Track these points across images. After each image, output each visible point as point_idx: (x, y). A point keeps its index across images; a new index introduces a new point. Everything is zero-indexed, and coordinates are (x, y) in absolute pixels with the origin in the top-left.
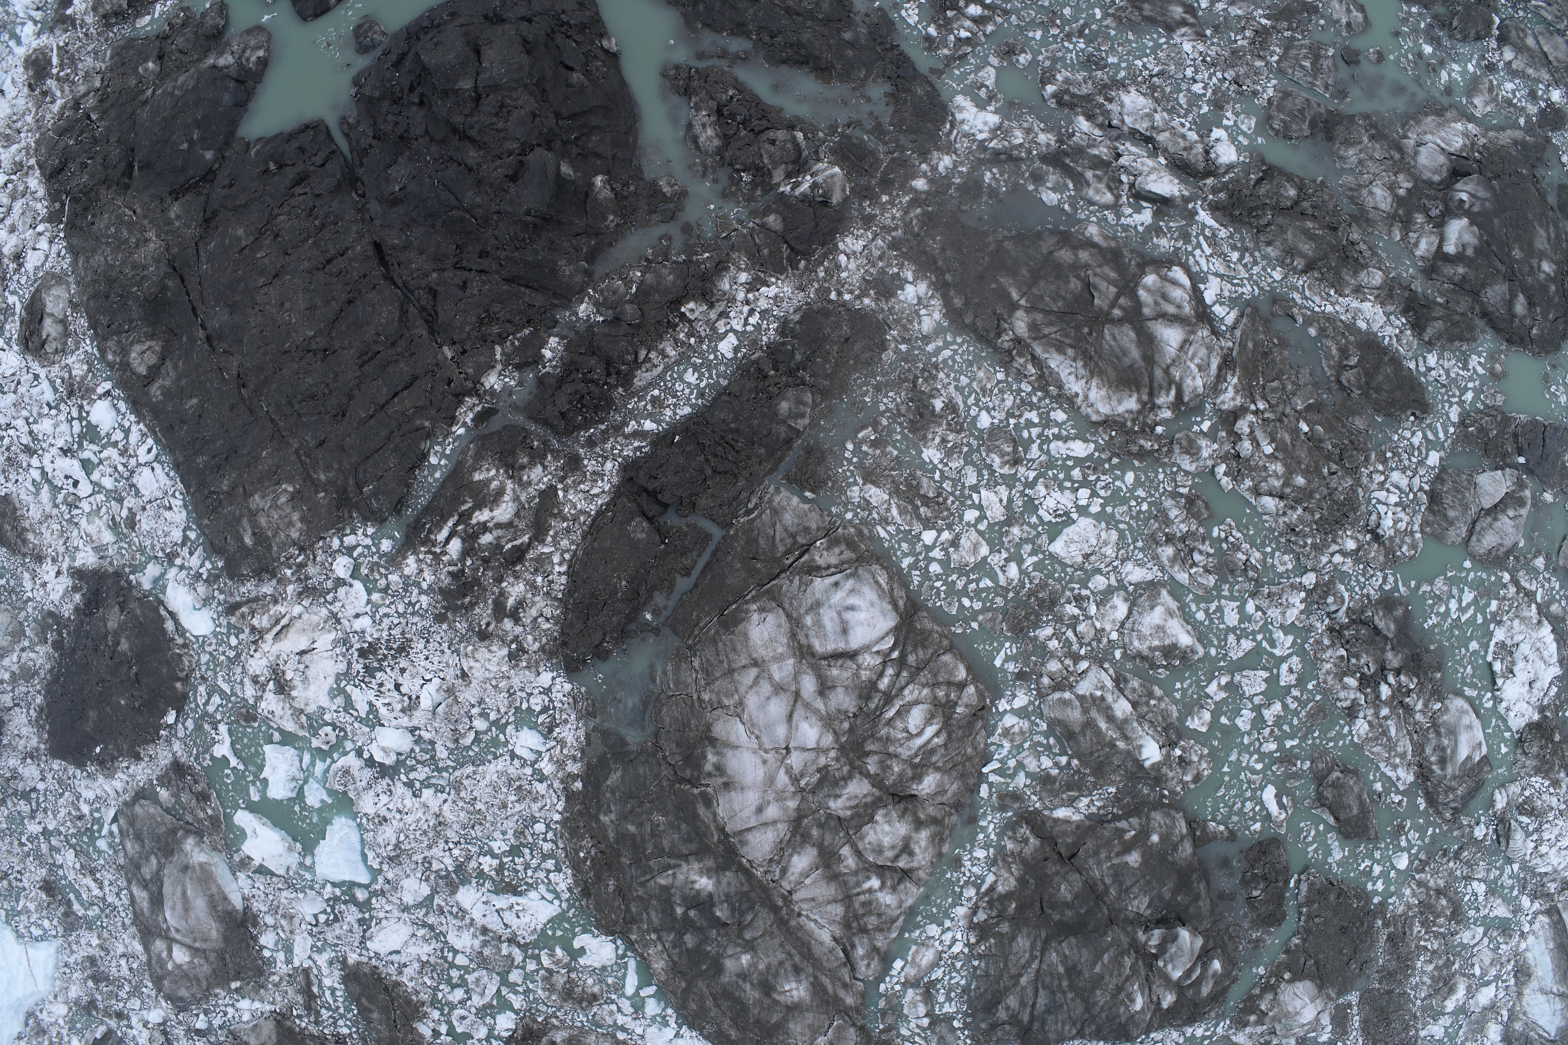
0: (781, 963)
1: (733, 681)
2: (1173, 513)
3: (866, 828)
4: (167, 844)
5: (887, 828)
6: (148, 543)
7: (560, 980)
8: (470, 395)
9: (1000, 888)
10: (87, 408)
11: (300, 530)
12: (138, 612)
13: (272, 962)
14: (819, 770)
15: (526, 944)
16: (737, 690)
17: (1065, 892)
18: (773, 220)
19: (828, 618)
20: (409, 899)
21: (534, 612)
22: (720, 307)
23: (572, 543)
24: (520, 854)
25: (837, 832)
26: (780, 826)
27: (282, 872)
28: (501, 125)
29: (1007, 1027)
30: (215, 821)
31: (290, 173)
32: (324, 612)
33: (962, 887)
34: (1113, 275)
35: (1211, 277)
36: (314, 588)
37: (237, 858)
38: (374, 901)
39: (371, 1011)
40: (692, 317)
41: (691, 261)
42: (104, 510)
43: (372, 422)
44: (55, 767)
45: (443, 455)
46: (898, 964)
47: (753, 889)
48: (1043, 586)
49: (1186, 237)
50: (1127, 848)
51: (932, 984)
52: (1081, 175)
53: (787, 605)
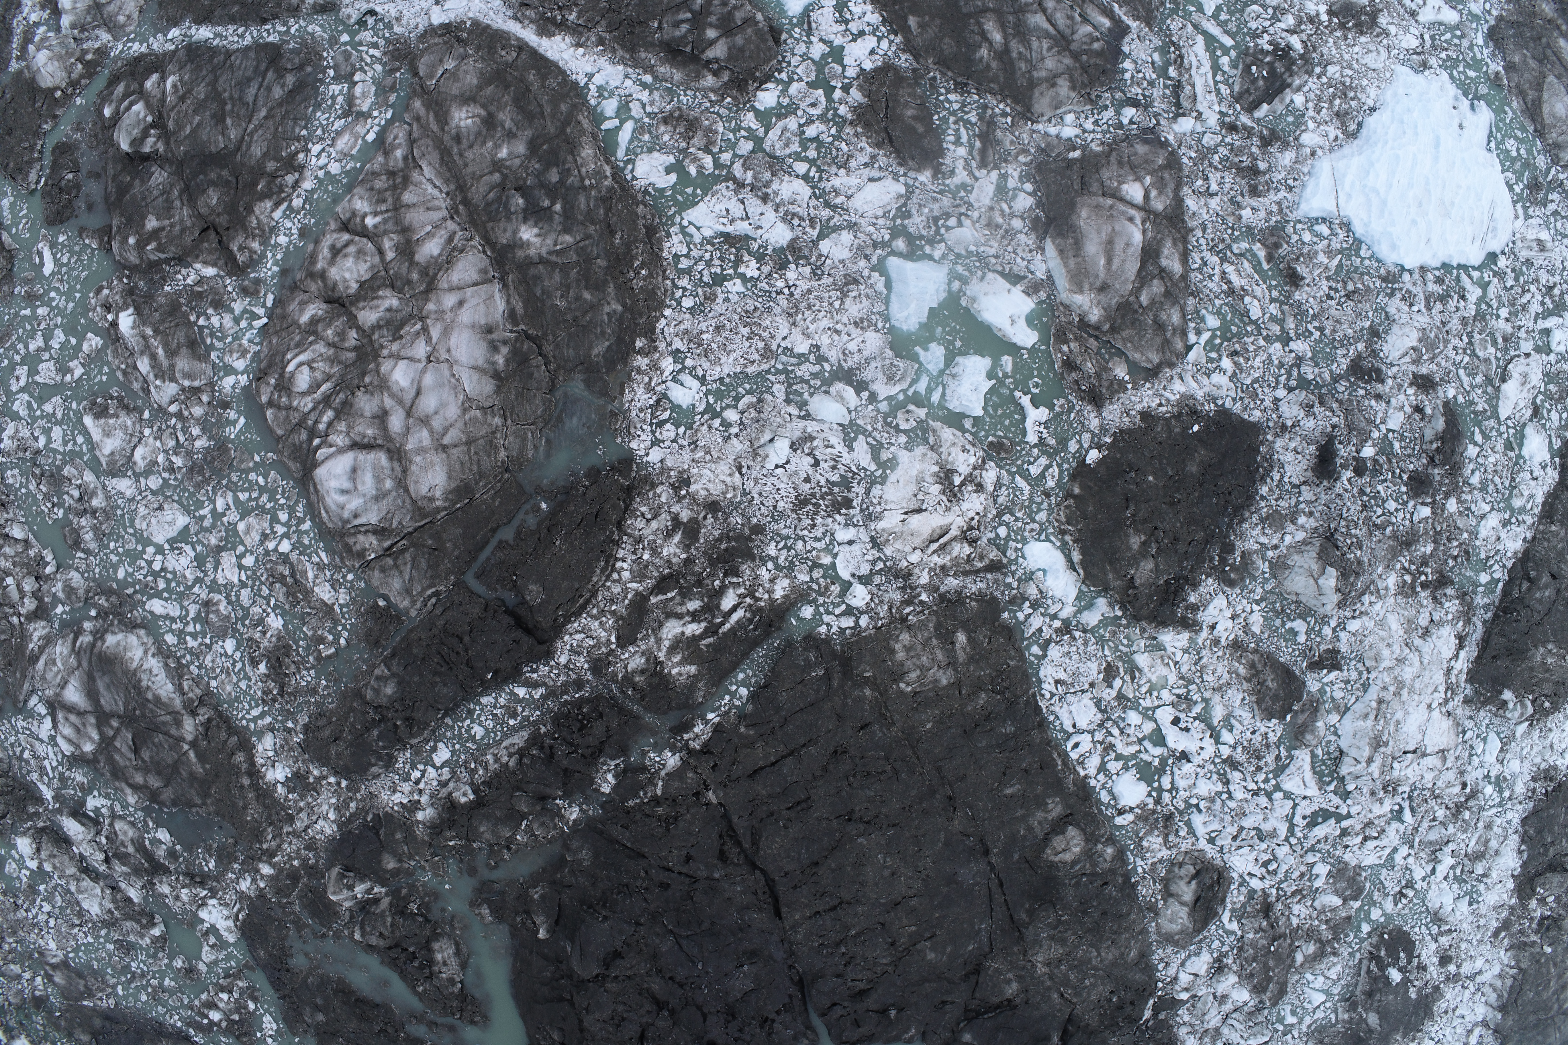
0: (471, 146)
1: (468, 433)
2: (88, 536)
3: (367, 276)
4: (1123, 317)
5: (347, 275)
6: (1091, 648)
7: (698, 140)
8: (695, 750)
9: (269, 204)
10: (1150, 801)
11: (897, 641)
12: (1110, 576)
13: (1024, 178)
14: (401, 337)
15: (727, 181)
16: (466, 424)
17: (213, 197)
18: (391, 864)
19: (367, 483)
20: (846, 237)
21: (654, 525)
22: (444, 792)
23: (609, 588)
24: (714, 276)
25: (395, 274)
26: (446, 286)
27: (990, 276)
28: (620, 1008)
29: (289, 66)
30: (1061, 337)
31: (872, 1002)
32: (888, 551)
33: (303, 208)
34: (117, 757)
35: (46, 739)
36: (896, 577)
37: (1043, 295)
38: (887, 237)
39: (914, 118)
40: (468, 788)
41: (468, 840)
42: (1144, 690)
43: (802, 741)
44: (1257, 414)
45: (733, 695)
46: (371, 137)
47: (484, 223)
48: (198, 486)
49: (62, 778)
50: (155, 234)
51: (345, 115)
52: (137, 850)
53: (408, 501)
